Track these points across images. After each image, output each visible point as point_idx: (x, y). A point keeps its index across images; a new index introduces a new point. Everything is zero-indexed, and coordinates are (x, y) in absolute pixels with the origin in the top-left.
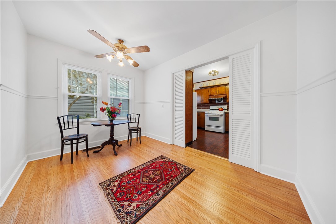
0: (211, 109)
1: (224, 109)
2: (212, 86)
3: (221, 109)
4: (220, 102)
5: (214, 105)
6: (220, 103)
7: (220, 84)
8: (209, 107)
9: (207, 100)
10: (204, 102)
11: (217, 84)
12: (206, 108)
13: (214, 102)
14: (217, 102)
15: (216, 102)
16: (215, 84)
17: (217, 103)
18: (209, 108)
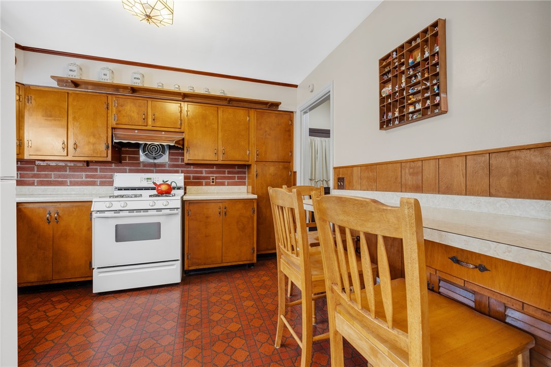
0: (120, 189)
1: (174, 188)
2: (125, 88)
3: (164, 188)
4: (156, 161)
5: (131, 171)
6: (155, 165)
7: (160, 88)
8: (111, 177)
9: (103, 147)
10: (85, 152)
11: (148, 84)
12: (93, 184)
13: (130, 159)
14: (143, 157)
15: (138, 159)
16: (138, 84)
17: (146, 165)
18: (111, 183)
